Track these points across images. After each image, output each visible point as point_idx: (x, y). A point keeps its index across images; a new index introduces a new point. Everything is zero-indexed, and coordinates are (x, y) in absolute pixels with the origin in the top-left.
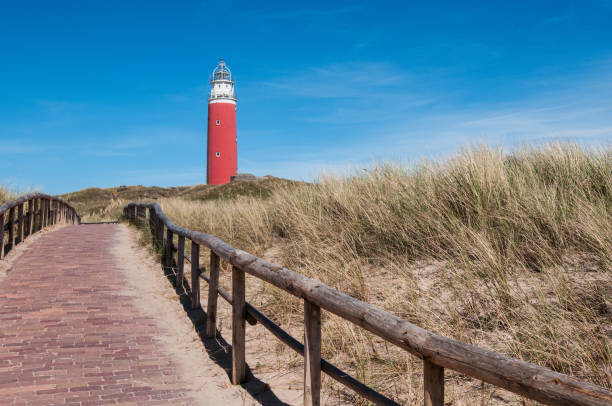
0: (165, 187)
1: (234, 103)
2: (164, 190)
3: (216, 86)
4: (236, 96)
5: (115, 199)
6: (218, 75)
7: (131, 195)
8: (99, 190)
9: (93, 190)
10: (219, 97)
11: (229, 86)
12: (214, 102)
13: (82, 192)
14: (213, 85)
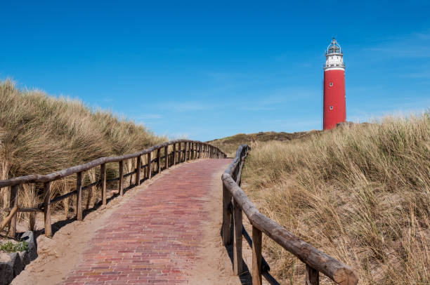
0: (289, 132)
1: (343, 69)
2: (288, 134)
3: (330, 58)
4: (344, 65)
5: (254, 141)
6: (331, 50)
7: (266, 138)
8: (244, 135)
9: (240, 135)
10: (332, 66)
11: (340, 57)
12: (328, 69)
13: (233, 137)
14: (327, 57)
